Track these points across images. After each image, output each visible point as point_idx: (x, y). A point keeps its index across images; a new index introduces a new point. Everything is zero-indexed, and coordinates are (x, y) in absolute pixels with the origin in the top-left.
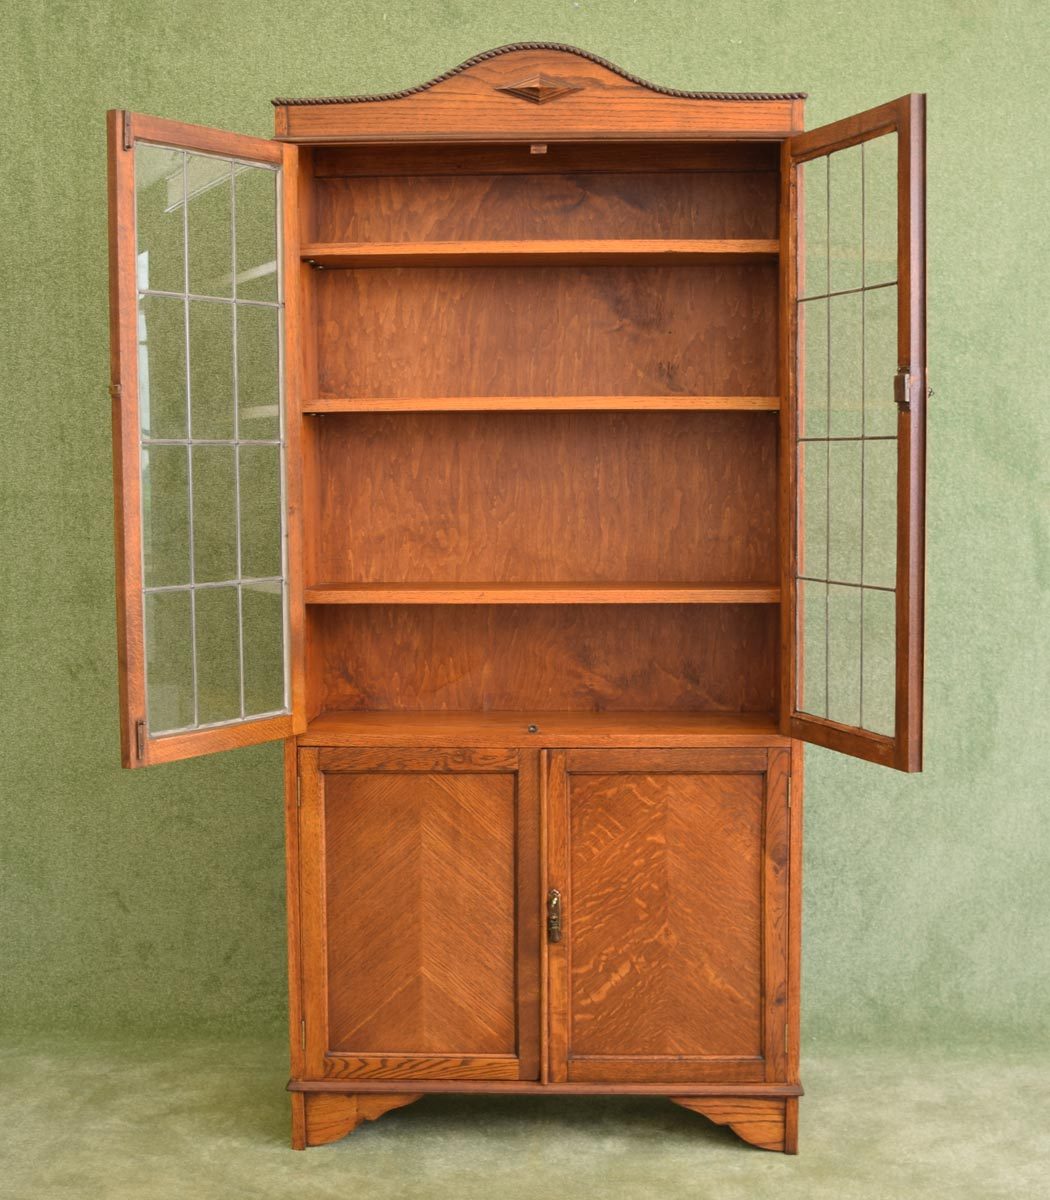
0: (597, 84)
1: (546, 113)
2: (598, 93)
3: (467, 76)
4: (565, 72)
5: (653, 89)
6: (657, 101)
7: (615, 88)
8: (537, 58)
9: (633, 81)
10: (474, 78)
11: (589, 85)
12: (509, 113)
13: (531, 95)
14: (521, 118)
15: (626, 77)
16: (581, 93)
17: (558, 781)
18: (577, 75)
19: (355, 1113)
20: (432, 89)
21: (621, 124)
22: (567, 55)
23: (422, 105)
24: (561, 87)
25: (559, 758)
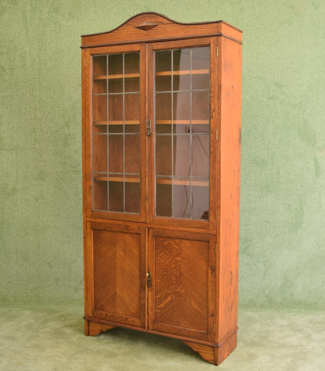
0: (162, 23)
1: (148, 33)
2: (162, 26)
3: (128, 24)
4: (154, 20)
5: (177, 23)
6: (178, 27)
7: (167, 24)
8: (146, 17)
9: (171, 21)
10: (129, 24)
11: (160, 24)
12: (139, 34)
13: (143, 28)
14: (142, 35)
15: (169, 20)
16: (157, 26)
17: (151, 238)
18: (157, 21)
19: (100, 328)
20: (119, 29)
21: (168, 35)
22: (154, 15)
23: (116, 34)
24: (152, 25)
25: (151, 231)
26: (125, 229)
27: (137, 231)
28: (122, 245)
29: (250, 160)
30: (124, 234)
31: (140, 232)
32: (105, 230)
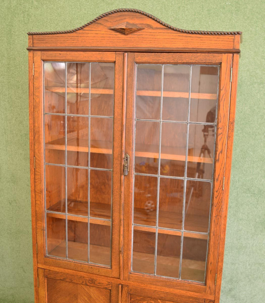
0: (149, 26)
1: (128, 39)
2: (150, 30)
3: (98, 23)
4: (137, 21)
5: (173, 29)
6: (174, 34)
7: (157, 28)
8: (126, 15)
9: (164, 25)
10: (100, 24)
11: (146, 27)
12: (114, 39)
13: (122, 31)
14: (118, 41)
15: (161, 24)
16: (143, 31)
17: (125, 296)
18: (142, 23)
20: (85, 29)
21: (159, 44)
22: (138, 14)
23: (80, 35)
24: (134, 28)
25: (125, 289)
26: (91, 282)
27: (106, 286)
28: (86, 299)
29: (244, 189)
30: (88, 287)
31: (110, 288)
32: (64, 280)
